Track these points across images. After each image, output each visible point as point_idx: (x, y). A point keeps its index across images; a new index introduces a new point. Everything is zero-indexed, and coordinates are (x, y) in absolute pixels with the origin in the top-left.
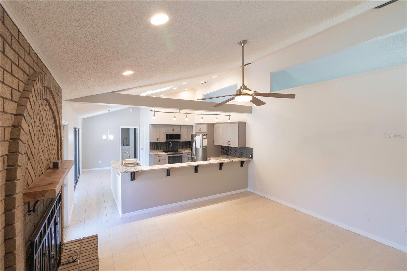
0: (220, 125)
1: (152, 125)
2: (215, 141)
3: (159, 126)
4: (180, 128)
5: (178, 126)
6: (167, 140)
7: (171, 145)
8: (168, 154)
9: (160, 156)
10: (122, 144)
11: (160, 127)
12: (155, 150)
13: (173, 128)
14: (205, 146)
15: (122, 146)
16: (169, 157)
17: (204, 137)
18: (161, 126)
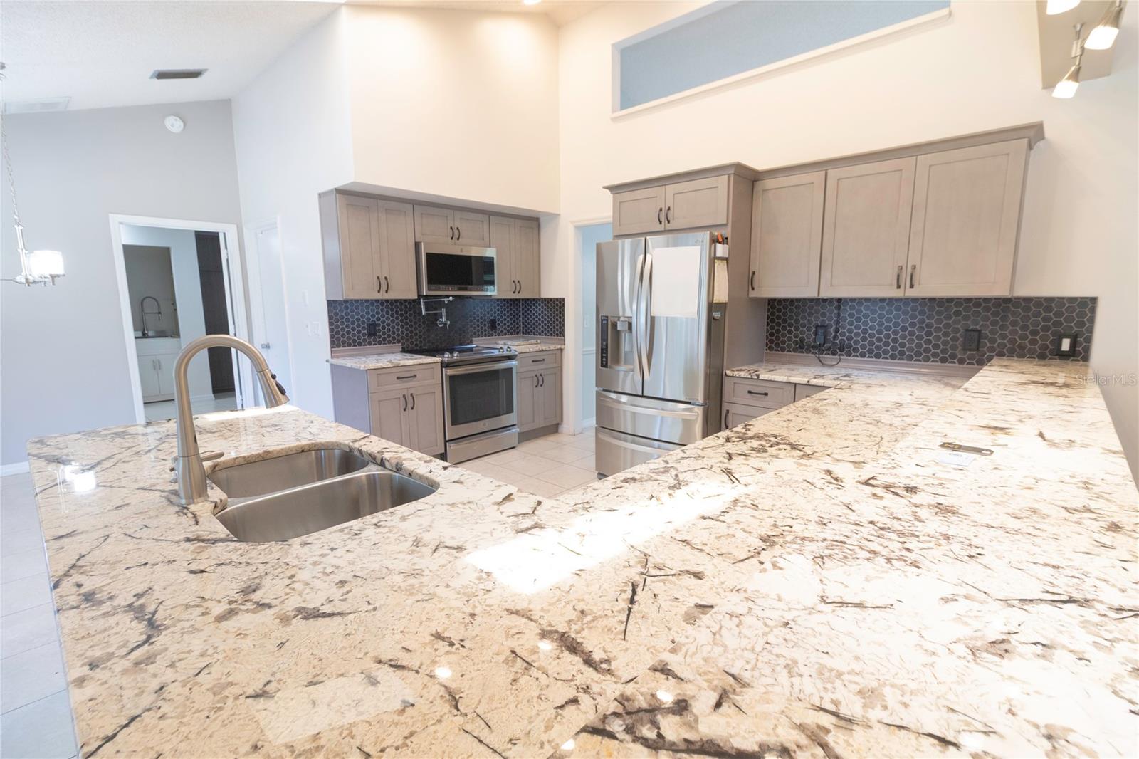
0: (818, 176)
1: (340, 191)
2: (756, 277)
3: (381, 203)
4: (486, 227)
5: (480, 216)
6: (429, 289)
7: (444, 319)
8: (444, 365)
9: (405, 376)
10: (135, 330)
11: (387, 211)
12: (360, 344)
13: (457, 224)
14: (722, 307)
15: (136, 338)
16: (452, 378)
17: (721, 250)
18: (393, 205)
